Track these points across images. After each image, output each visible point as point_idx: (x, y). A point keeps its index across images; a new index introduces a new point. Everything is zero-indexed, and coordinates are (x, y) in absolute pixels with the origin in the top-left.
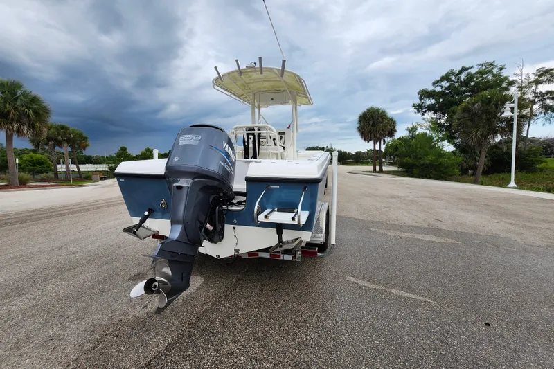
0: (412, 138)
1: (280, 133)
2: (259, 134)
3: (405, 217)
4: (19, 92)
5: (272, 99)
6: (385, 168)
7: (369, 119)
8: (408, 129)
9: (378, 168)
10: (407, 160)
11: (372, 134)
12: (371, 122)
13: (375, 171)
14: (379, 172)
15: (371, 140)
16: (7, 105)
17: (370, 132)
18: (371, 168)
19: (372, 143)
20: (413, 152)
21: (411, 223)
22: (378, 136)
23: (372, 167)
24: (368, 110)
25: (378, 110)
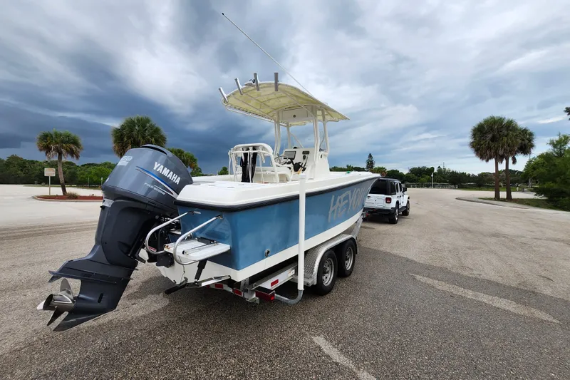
0: (560, 155)
1: (304, 153)
2: (255, 155)
3: (488, 266)
4: (148, 125)
5: (294, 116)
6: (515, 195)
7: (486, 133)
8: (552, 143)
9: (503, 194)
10: (549, 185)
11: (493, 151)
12: (490, 136)
13: (497, 198)
14: (503, 200)
15: (491, 158)
16: (140, 136)
17: (489, 148)
18: (492, 194)
19: (492, 161)
20: (559, 174)
21: (493, 276)
22: (501, 152)
23: (494, 193)
24: (486, 121)
25: (500, 120)
